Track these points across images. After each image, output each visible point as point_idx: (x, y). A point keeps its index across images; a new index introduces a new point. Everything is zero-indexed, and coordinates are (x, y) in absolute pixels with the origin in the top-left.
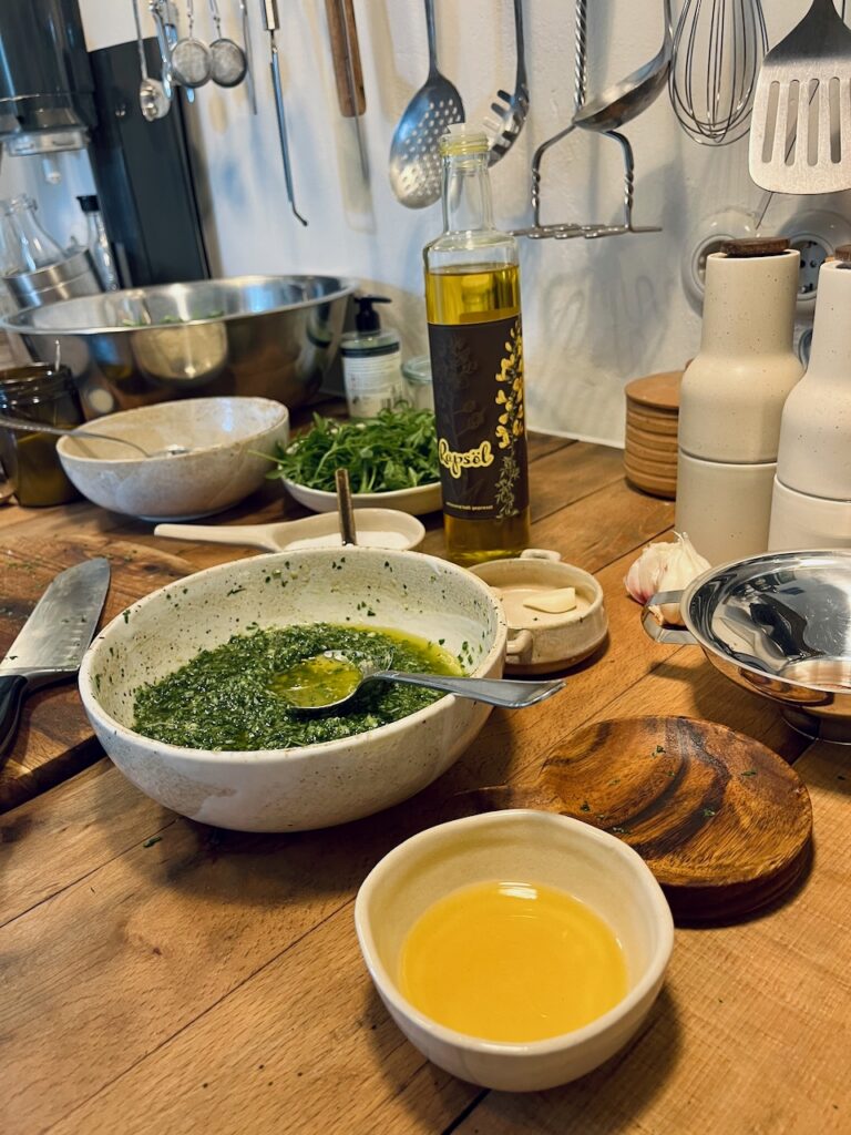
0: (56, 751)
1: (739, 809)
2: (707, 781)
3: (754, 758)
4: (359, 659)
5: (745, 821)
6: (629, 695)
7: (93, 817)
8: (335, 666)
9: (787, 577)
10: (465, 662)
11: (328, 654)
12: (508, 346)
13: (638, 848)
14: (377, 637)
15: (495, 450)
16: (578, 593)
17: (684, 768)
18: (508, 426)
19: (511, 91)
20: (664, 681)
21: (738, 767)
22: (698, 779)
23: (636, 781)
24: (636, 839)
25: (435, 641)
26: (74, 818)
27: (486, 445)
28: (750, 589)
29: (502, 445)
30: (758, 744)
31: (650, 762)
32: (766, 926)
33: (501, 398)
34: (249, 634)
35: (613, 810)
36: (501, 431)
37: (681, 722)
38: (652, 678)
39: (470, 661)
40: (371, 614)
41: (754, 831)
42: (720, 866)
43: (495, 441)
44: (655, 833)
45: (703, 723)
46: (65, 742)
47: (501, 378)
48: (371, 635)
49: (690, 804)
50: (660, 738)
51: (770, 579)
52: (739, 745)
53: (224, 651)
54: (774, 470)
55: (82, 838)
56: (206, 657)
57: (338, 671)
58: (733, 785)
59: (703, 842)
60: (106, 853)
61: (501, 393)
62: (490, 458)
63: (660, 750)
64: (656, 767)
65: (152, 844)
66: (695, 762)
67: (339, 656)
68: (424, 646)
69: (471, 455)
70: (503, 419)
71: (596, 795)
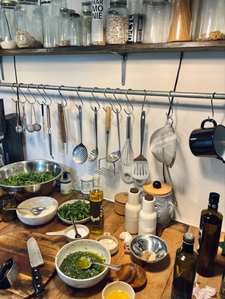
0: (48, 279)
1: (139, 276)
2: (135, 272)
3: (140, 269)
4: (87, 258)
5: (140, 278)
6: (123, 259)
7: (56, 288)
8: (84, 259)
9: (141, 239)
10: (102, 257)
11: (82, 257)
12: (102, 204)
13: (128, 283)
14: (88, 253)
15: (100, 218)
16: (113, 240)
17: (132, 271)
18: (102, 214)
19: (95, 150)
20: (127, 255)
21: (138, 270)
22: (134, 272)
23: (126, 273)
24: (128, 282)
25: (97, 253)
26: (54, 289)
27: (99, 217)
28: (137, 242)
29: (101, 217)
30: (140, 267)
31: (128, 270)
32: (143, 291)
33: (101, 211)
34: (69, 254)
35: (124, 278)
36: (101, 215)
37: (131, 264)
38: (125, 255)
39: (103, 257)
40: (86, 249)
41: (141, 279)
42: (138, 285)
43: (100, 217)
44: (130, 281)
45: (133, 264)
46: (48, 277)
47: (101, 208)
48: (87, 253)
49: (133, 276)
50: (128, 267)
51: (139, 240)
52: (138, 267)
53: (67, 258)
54: (138, 220)
55: (56, 292)
56: (65, 260)
57: (85, 260)
58: (138, 272)
59: (135, 281)
60: (61, 294)
61: (101, 210)
62: (99, 219)
63: (129, 268)
64: (128, 271)
65: (67, 291)
66: (133, 269)
67: (84, 257)
68: (96, 254)
69: (96, 219)
70: (101, 213)
71: (122, 276)
